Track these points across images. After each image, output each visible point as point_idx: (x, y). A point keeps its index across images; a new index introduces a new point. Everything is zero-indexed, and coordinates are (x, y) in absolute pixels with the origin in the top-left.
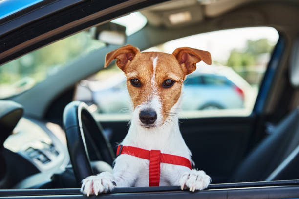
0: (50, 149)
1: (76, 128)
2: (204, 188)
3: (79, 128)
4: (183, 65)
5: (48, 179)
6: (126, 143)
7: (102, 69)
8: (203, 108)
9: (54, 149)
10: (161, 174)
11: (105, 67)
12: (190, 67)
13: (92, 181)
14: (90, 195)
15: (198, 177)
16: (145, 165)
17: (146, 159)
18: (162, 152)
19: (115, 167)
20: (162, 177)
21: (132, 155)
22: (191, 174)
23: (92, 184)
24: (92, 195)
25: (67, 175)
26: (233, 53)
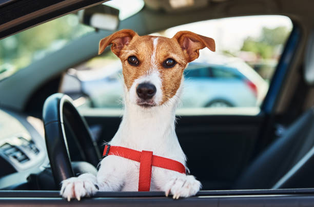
0: (29, 146)
1: (57, 123)
3: (60, 123)
4: (185, 51)
5: (24, 180)
7: (95, 55)
8: (209, 104)
9: (34, 146)
10: (152, 179)
11: (99, 54)
12: (192, 54)
13: (74, 184)
15: (185, 182)
17: (136, 161)
19: (100, 170)
21: (121, 156)
22: (178, 179)
23: (74, 187)
24: (74, 199)
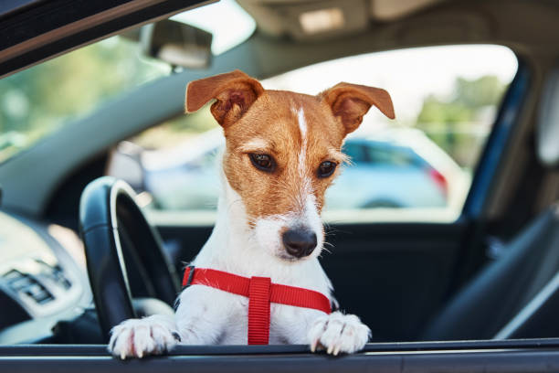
0: (54, 276)
1: (106, 228)
2: (357, 349)
3: (111, 229)
5: (46, 332)
6: (202, 261)
9: (62, 276)
10: (271, 326)
13: (133, 329)
14: (127, 358)
15: (344, 326)
16: (241, 307)
17: (241, 294)
18: (274, 281)
19: (178, 310)
20: (273, 331)
21: (214, 287)
22: (330, 322)
23: (133, 336)
25: (84, 323)
26: (429, 103)
